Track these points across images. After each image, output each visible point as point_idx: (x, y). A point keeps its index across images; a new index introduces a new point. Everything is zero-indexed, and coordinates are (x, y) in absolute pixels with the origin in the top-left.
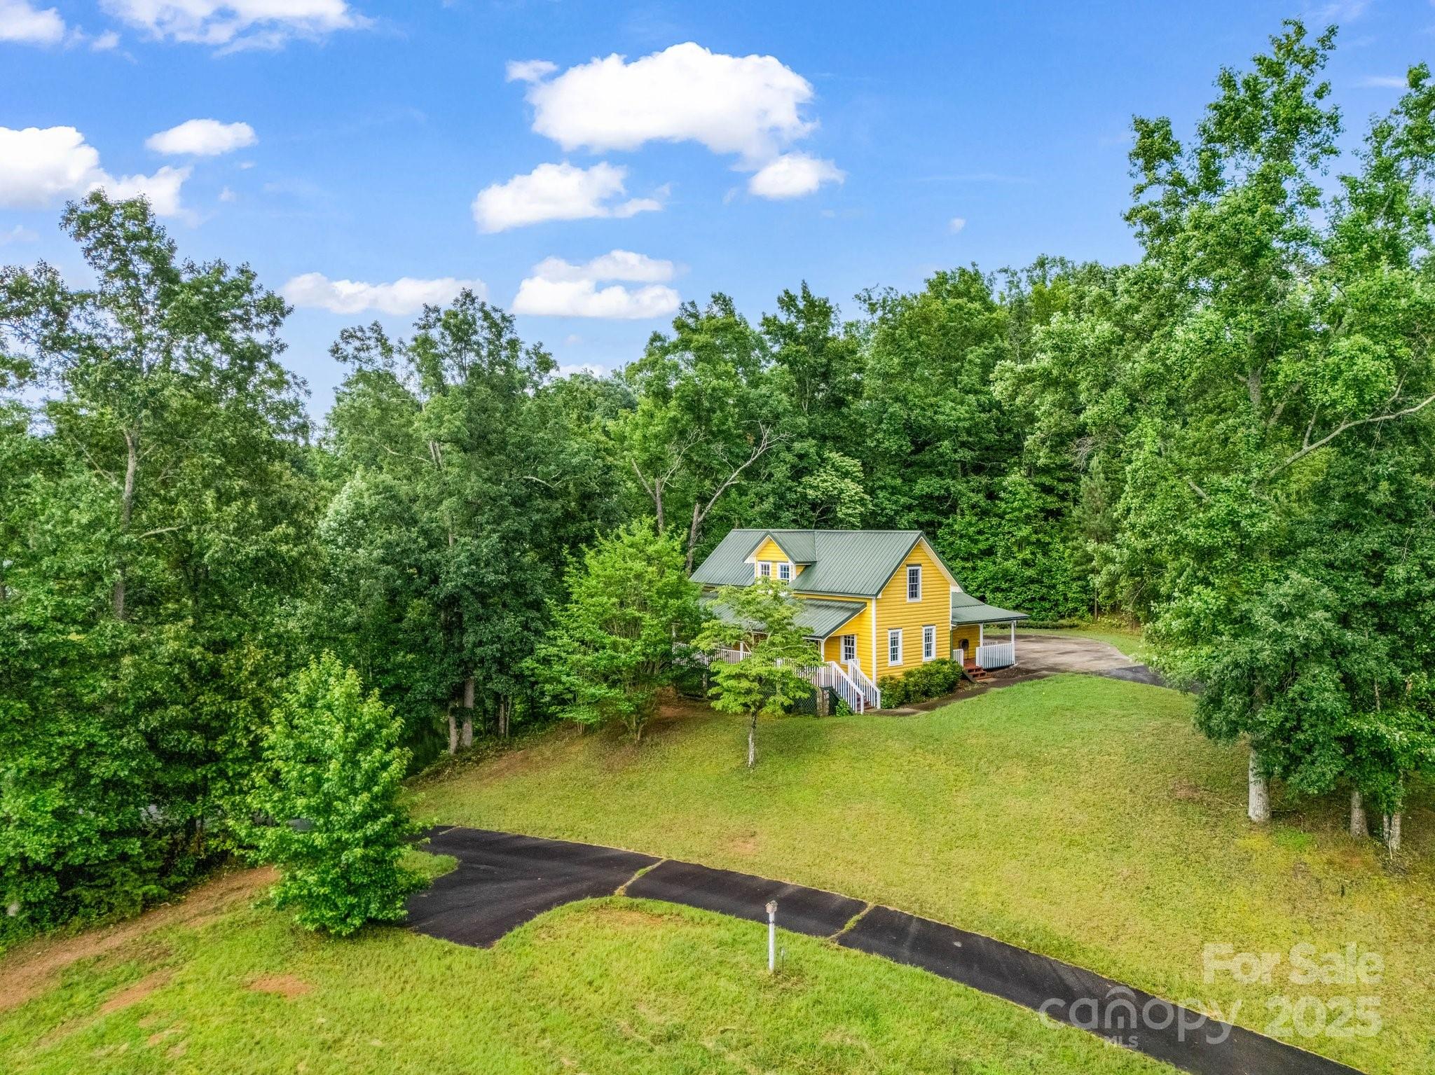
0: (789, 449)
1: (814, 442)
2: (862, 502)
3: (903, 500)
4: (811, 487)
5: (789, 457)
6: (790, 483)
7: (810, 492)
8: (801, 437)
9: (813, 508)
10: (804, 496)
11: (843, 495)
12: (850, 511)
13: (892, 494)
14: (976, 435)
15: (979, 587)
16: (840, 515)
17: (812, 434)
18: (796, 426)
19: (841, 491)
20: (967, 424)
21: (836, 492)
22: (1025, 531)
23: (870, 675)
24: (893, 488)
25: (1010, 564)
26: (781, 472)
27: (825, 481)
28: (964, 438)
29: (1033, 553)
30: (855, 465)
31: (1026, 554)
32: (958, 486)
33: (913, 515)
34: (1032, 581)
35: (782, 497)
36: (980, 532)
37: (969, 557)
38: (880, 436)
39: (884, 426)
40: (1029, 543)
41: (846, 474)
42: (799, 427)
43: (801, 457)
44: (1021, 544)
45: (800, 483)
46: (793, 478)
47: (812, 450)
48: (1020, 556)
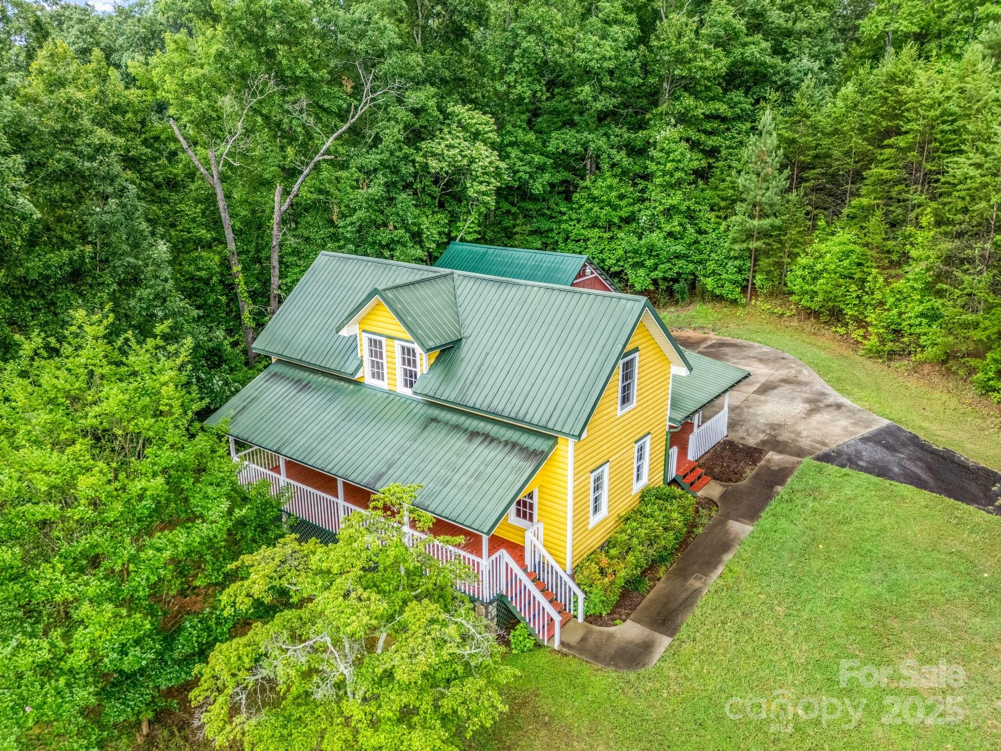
0: (400, 101)
1: (433, 90)
2: (498, 174)
3: (537, 159)
4: (434, 155)
5: (402, 114)
6: (406, 149)
7: (433, 163)
8: (418, 83)
9: (436, 182)
10: (425, 167)
11: (474, 166)
12: (483, 188)
13: (525, 152)
14: (619, 79)
15: (618, 260)
16: (471, 192)
17: (430, 79)
18: (408, 67)
19: (472, 161)
20: (611, 64)
21: (465, 162)
22: (676, 198)
23: (562, 565)
24: (527, 144)
25: (655, 237)
26: (392, 133)
27: (450, 147)
28: (607, 82)
29: (680, 224)
30: (487, 124)
31: (674, 225)
32: (597, 141)
33: (547, 176)
34: (678, 256)
35: (396, 171)
36: (621, 197)
37: (610, 226)
38: (510, 78)
39: (516, 66)
40: (679, 212)
41: (476, 136)
42: (412, 69)
43: (417, 112)
44: (669, 212)
45: (418, 149)
46: (408, 141)
47: (432, 103)
48: (668, 228)
